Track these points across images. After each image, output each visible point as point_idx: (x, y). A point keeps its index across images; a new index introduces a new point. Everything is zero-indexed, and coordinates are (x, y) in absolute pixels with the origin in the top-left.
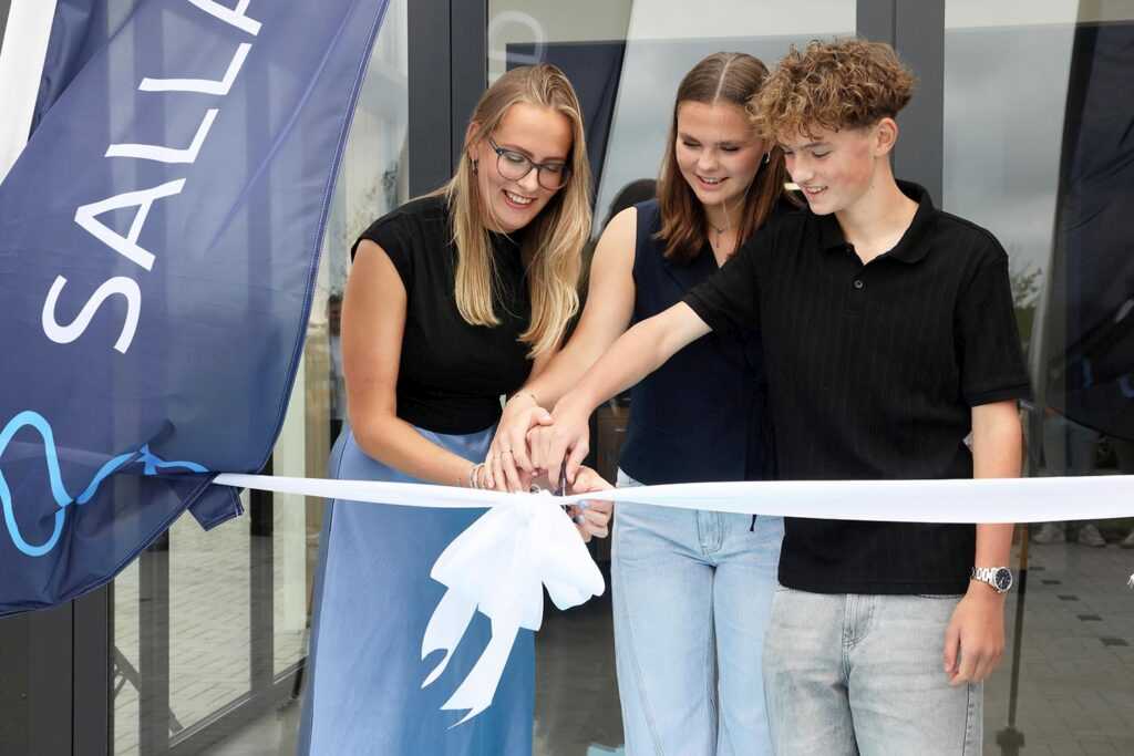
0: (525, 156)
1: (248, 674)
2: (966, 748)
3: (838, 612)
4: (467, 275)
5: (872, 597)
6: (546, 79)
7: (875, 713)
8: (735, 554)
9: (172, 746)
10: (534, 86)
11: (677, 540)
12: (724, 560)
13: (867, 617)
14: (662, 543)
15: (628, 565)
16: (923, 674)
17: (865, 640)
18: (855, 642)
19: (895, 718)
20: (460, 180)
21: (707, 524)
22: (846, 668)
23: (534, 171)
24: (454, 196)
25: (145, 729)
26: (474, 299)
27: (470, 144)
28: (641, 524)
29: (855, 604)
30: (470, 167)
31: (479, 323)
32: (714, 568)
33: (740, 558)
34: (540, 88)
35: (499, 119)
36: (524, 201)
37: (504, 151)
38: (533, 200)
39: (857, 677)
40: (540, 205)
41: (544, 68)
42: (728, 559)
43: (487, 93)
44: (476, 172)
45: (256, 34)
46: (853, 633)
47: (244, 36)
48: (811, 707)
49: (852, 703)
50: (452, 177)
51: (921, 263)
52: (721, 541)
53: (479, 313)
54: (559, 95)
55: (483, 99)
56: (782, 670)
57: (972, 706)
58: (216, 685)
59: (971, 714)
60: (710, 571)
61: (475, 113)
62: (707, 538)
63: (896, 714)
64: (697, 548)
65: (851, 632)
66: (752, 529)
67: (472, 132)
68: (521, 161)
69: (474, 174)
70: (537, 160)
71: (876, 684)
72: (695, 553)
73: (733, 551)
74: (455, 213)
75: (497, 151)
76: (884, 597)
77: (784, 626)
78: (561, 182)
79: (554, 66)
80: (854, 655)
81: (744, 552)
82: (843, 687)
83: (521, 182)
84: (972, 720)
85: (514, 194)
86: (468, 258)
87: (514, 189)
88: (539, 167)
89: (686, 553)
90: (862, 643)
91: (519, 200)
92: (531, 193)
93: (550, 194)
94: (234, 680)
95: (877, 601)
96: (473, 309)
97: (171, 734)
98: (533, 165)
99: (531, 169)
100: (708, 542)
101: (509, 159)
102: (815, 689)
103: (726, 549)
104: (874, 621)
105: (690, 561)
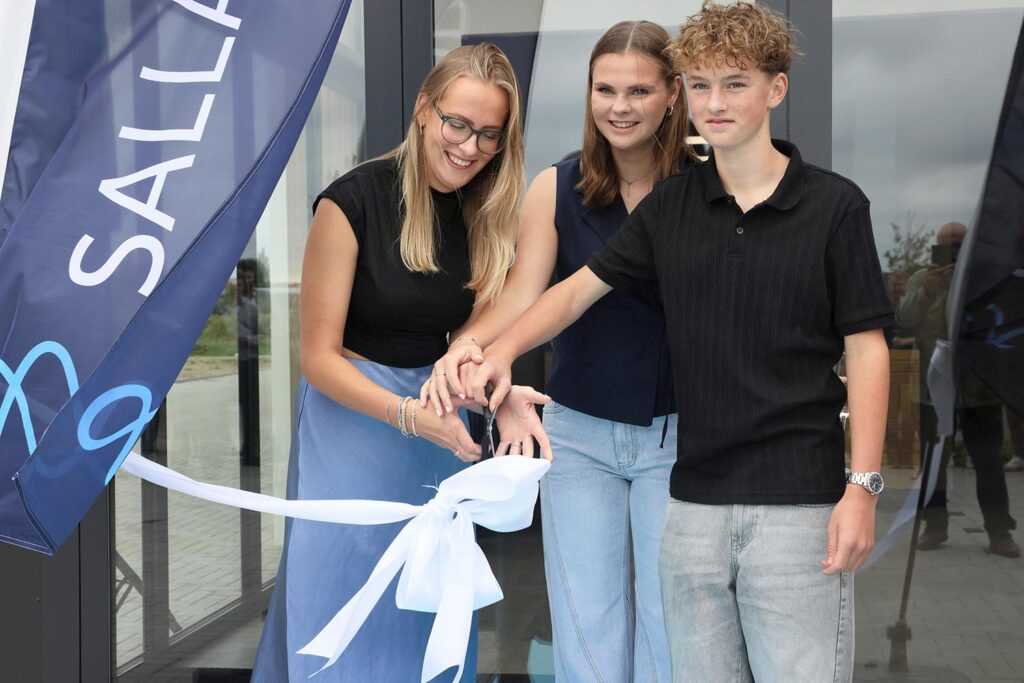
0: (466, 123)
1: (239, 583)
2: (839, 637)
3: (727, 520)
4: (412, 226)
5: (755, 507)
6: (487, 57)
7: (759, 609)
8: (647, 469)
9: (171, 644)
10: (477, 63)
11: (598, 458)
12: (637, 475)
13: (752, 524)
14: (585, 460)
15: (555, 480)
16: (800, 573)
17: (751, 544)
18: (742, 546)
19: (775, 612)
20: (410, 143)
21: (622, 442)
22: (735, 569)
23: (474, 138)
24: (403, 159)
25: (149, 632)
26: (417, 248)
27: (419, 112)
28: (564, 443)
29: (742, 514)
30: (418, 132)
31: (418, 270)
32: (629, 482)
33: (653, 472)
34: (482, 65)
35: (444, 92)
36: (464, 164)
37: (448, 118)
38: (472, 162)
39: (744, 578)
40: (480, 166)
41: (486, 48)
42: (641, 474)
43: (433, 70)
44: (423, 136)
45: (237, 28)
46: (740, 539)
47: (227, 31)
48: (709, 606)
49: (740, 600)
50: (403, 141)
51: (794, 210)
52: (635, 457)
53: (420, 263)
54: (498, 72)
55: (431, 73)
56: (680, 573)
57: (844, 600)
58: (213, 592)
59: (843, 607)
60: (626, 484)
61: (423, 87)
62: (622, 455)
63: (778, 609)
64: (614, 463)
65: (738, 538)
66: (662, 446)
67: (421, 101)
68: (463, 127)
69: (421, 138)
70: (477, 127)
71: (760, 583)
72: (612, 468)
73: (646, 466)
74: (404, 172)
75: (442, 118)
76: (766, 507)
77: (680, 534)
78: (498, 148)
79: (494, 46)
80: (741, 557)
81: (655, 467)
82: (733, 587)
83: (461, 146)
84: (844, 612)
85: (455, 156)
86: (414, 212)
87: (454, 151)
88: (479, 134)
89: (607, 469)
90: (748, 547)
91: (460, 162)
92: (470, 156)
93: (488, 158)
94: (228, 588)
95: (760, 511)
96: (415, 256)
97: (171, 634)
98: (474, 132)
99: (471, 135)
100: (624, 459)
101: (452, 126)
102: (712, 590)
103: (639, 464)
104: (758, 527)
105: (608, 475)
